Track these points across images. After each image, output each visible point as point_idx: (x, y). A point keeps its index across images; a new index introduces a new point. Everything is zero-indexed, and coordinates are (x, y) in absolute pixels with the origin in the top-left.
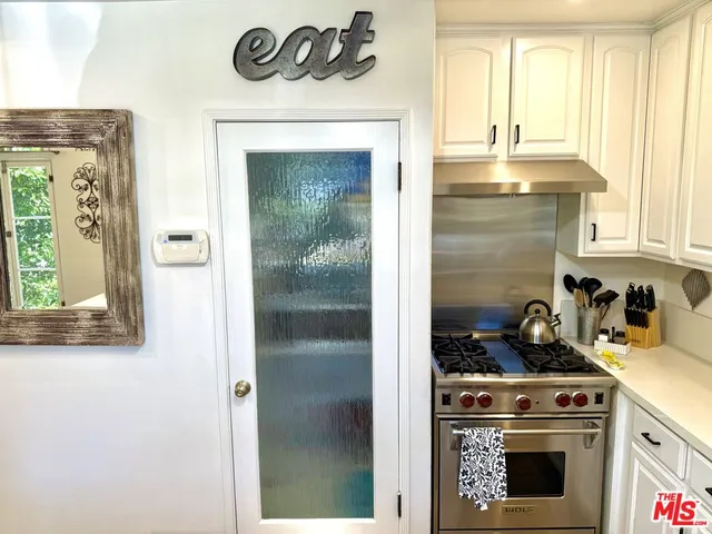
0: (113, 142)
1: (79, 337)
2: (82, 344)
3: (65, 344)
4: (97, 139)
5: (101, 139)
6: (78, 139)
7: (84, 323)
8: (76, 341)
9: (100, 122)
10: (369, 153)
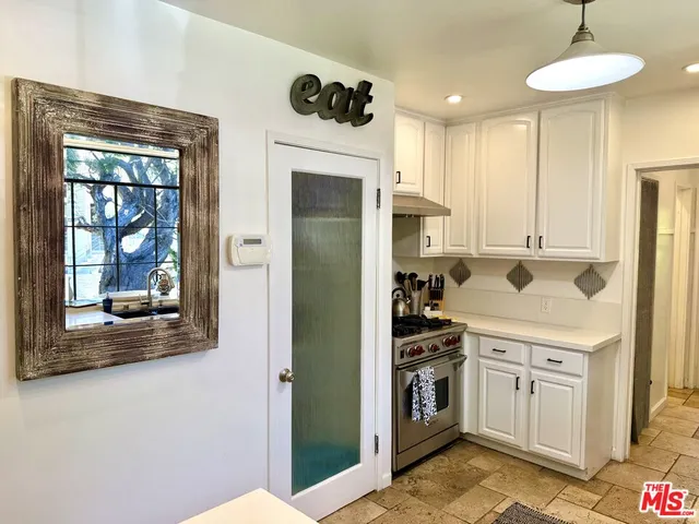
0: (203, 147)
1: (160, 349)
2: (164, 356)
3: (144, 360)
4: (186, 142)
5: (189, 141)
6: (166, 138)
7: (160, 334)
8: (156, 354)
9: (193, 125)
10: (361, 180)
